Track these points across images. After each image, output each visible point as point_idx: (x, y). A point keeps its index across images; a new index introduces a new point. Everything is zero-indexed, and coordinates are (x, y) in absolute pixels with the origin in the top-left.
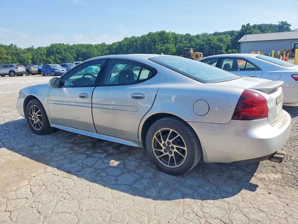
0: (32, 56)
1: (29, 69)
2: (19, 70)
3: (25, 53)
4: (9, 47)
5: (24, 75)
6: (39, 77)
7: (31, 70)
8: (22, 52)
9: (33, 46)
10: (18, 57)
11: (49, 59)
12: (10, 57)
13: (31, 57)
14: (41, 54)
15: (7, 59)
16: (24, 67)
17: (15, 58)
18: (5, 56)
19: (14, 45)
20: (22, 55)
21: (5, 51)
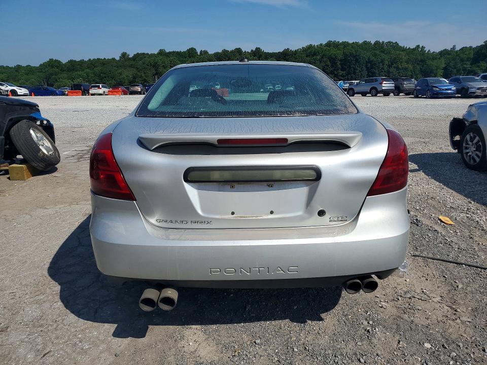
0: (445, 64)
1: (400, 85)
2: (384, 87)
3: (436, 59)
4: (414, 49)
5: (392, 94)
6: (409, 99)
7: (403, 87)
8: (431, 58)
9: (454, 46)
10: (423, 66)
11: (475, 69)
12: (410, 67)
13: (444, 66)
14: (462, 60)
15: (406, 69)
16: (393, 82)
17: (418, 67)
18: (405, 65)
19: (421, 46)
20: (429, 62)
21: (405, 58)
